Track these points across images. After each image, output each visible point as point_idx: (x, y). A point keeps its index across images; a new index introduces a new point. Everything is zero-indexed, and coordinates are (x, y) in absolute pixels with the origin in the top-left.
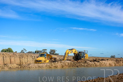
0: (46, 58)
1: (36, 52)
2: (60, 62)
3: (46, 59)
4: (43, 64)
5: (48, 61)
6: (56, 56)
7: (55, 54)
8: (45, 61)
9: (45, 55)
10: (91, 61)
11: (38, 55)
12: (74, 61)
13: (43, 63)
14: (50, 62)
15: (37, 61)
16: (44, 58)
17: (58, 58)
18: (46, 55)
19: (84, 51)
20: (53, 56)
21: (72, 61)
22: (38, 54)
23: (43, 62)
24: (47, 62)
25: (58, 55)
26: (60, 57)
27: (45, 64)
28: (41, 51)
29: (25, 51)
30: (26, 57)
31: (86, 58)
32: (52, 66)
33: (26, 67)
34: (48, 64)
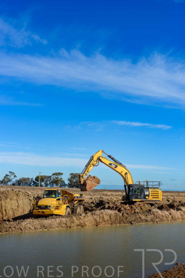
1: (37, 179)
3: (61, 201)
5: (65, 206)
8: (57, 207)
10: (161, 208)
14: (68, 208)
15: (40, 207)
19: (147, 182)
20: (76, 195)
23: (52, 210)
28: (50, 177)
29: (13, 177)
30: (15, 198)
31: (151, 198)
32: (73, 225)
33: (13, 229)
34: (64, 219)
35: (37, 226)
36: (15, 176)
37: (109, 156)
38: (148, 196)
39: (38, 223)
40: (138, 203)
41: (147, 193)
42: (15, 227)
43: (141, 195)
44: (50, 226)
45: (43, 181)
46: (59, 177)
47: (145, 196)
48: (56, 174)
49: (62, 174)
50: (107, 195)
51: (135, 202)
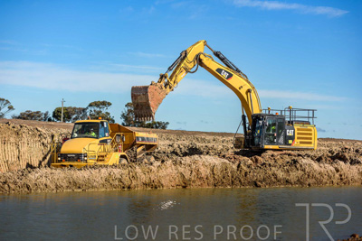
0: (105, 141)
1: (57, 115)
2: (175, 163)
3: (108, 146)
4: (93, 171)
5: (117, 155)
6: (154, 136)
7: (150, 126)
8: (101, 158)
9: (101, 131)
10: (319, 160)
11: (67, 127)
12: (242, 158)
13: (94, 167)
14: (124, 161)
15: (65, 157)
16: (98, 141)
17: (162, 145)
18: (106, 130)
19: (290, 110)
20: (141, 134)
21: (229, 159)
22: (70, 123)
23: (91, 162)
24: (110, 163)
25: (164, 128)
26: (172, 137)
27: (103, 170)
28: (84, 110)
29: (6, 109)
30: (12, 140)
31: (296, 143)
32: (134, 182)
33: (13, 186)
34: (116, 171)
35: (60, 183)
36: (11, 108)
37: (217, 54)
38: (292, 138)
39: (62, 175)
40: (270, 153)
41: (290, 133)
42: (15, 183)
43: (279, 135)
44: (88, 184)
45: (69, 118)
46: (104, 111)
47: (287, 139)
48: (96, 104)
49: (109, 104)
50: (204, 140)
51: (265, 150)
